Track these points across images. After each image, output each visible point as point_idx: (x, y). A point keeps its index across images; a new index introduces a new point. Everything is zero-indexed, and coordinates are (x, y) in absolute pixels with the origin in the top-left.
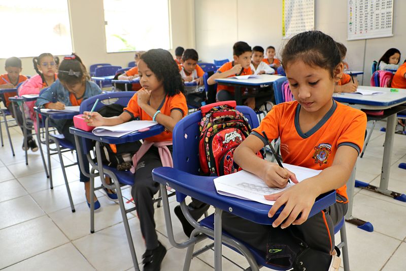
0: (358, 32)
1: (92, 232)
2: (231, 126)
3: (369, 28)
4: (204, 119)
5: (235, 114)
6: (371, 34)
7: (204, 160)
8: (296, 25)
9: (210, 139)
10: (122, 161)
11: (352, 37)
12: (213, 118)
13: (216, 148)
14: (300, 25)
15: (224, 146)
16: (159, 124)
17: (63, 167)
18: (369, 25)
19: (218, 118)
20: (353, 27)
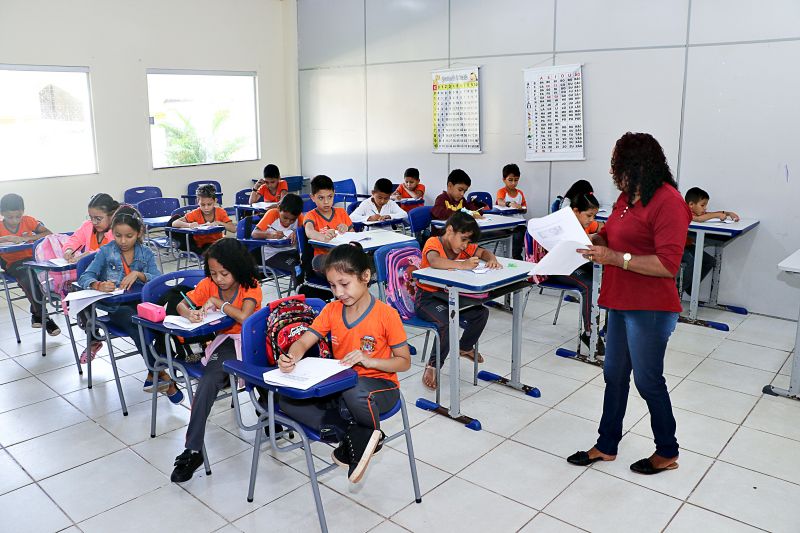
0: (540, 150)
1: (153, 436)
2: (298, 321)
3: (554, 145)
4: (272, 314)
5: (302, 308)
6: (557, 154)
7: (269, 352)
8: (454, 133)
9: (276, 334)
10: (190, 352)
11: (532, 156)
12: (280, 313)
13: (281, 342)
14: (460, 133)
15: (289, 339)
16: (228, 317)
17: (114, 360)
18: (554, 141)
19: (283, 314)
20: (533, 142)
